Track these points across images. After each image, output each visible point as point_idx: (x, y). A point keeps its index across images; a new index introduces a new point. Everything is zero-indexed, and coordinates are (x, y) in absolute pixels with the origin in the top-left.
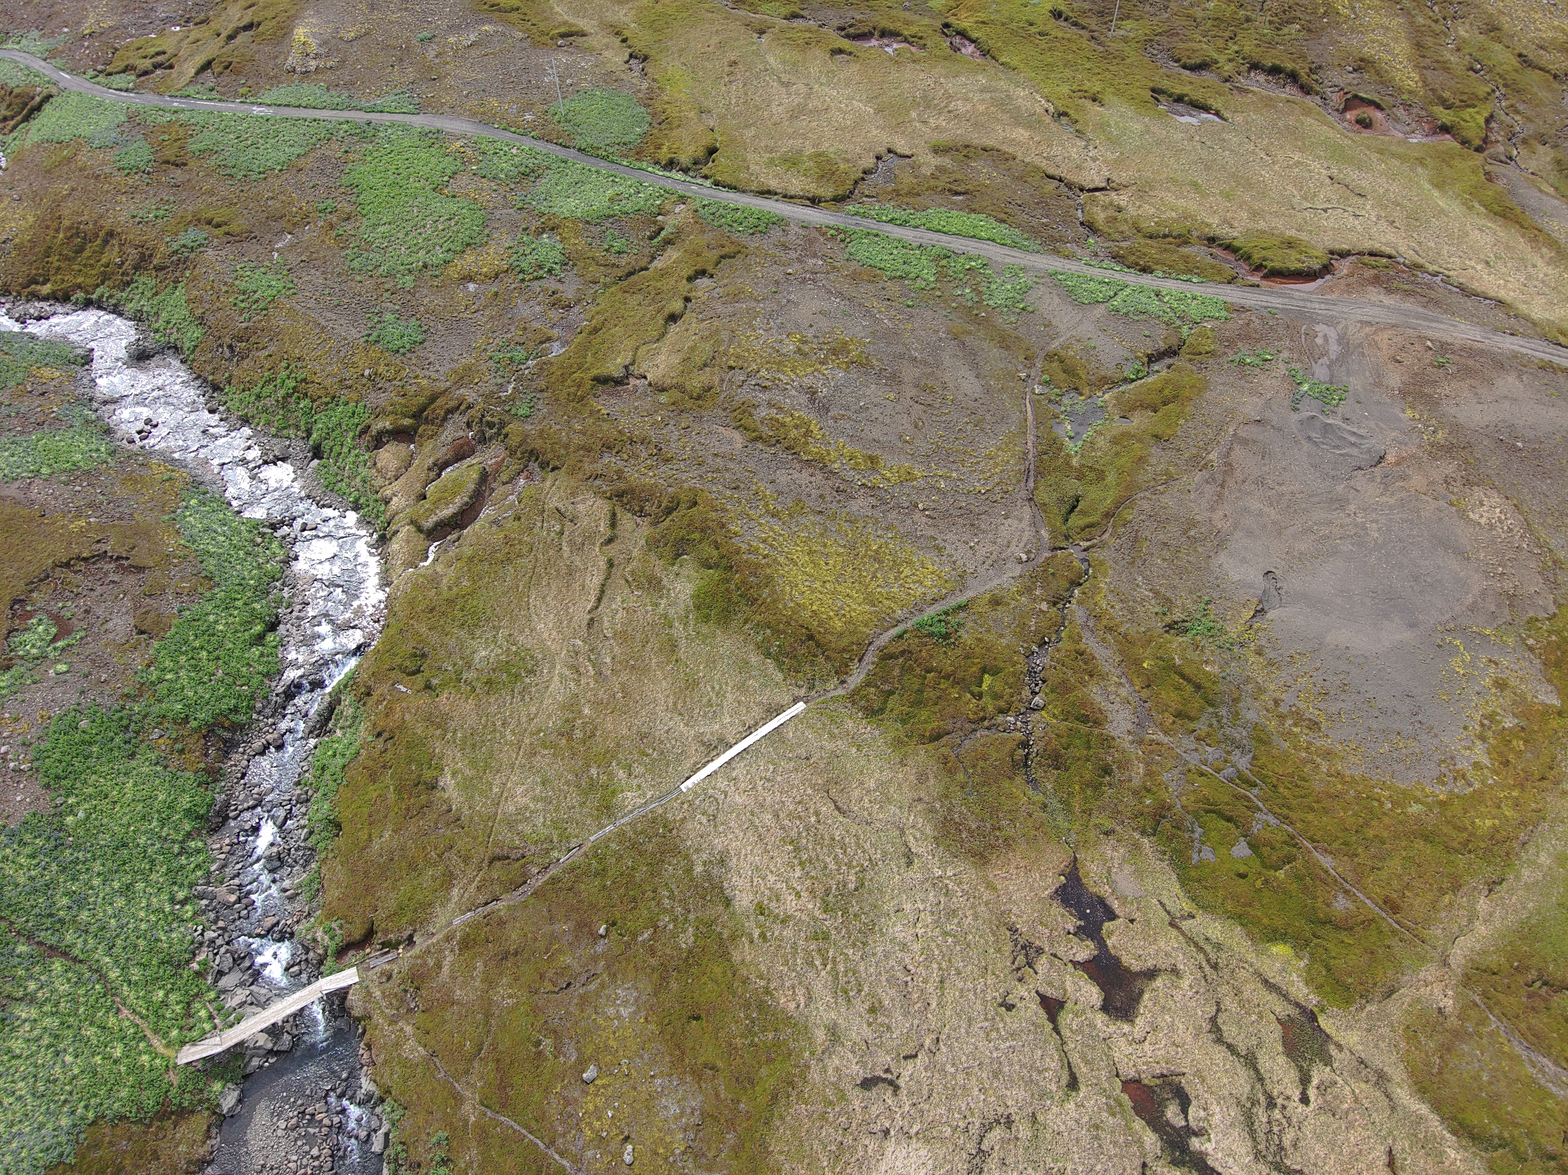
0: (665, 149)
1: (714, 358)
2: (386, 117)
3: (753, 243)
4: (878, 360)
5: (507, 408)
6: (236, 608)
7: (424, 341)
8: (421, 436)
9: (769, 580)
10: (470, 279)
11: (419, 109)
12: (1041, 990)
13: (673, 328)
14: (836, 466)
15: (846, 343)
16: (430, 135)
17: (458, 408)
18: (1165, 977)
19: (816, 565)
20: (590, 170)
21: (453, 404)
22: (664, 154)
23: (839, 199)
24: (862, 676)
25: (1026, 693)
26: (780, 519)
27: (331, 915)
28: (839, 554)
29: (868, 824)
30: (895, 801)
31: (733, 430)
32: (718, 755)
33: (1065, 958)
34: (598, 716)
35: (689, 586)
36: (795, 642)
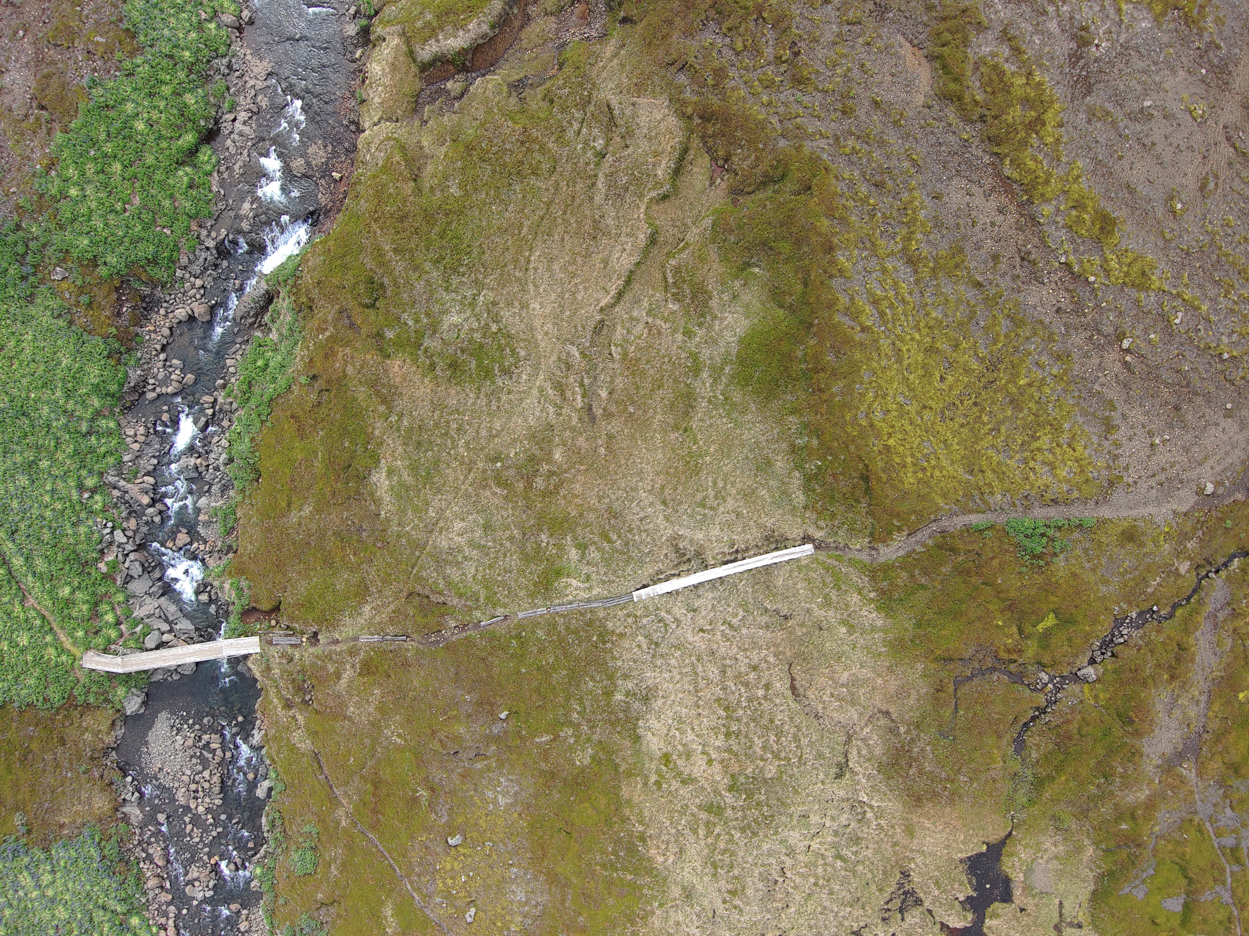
6: (163, 98)
9: (850, 372)
14: (1046, 210)
19: (927, 374)
24: (901, 553)
25: (1084, 659)
26: (916, 272)
27: (241, 571)
28: (967, 371)
29: (817, 716)
30: (859, 704)
31: (924, 61)
32: (688, 572)
33: (938, 919)
34: (569, 468)
35: (745, 323)
36: (842, 474)
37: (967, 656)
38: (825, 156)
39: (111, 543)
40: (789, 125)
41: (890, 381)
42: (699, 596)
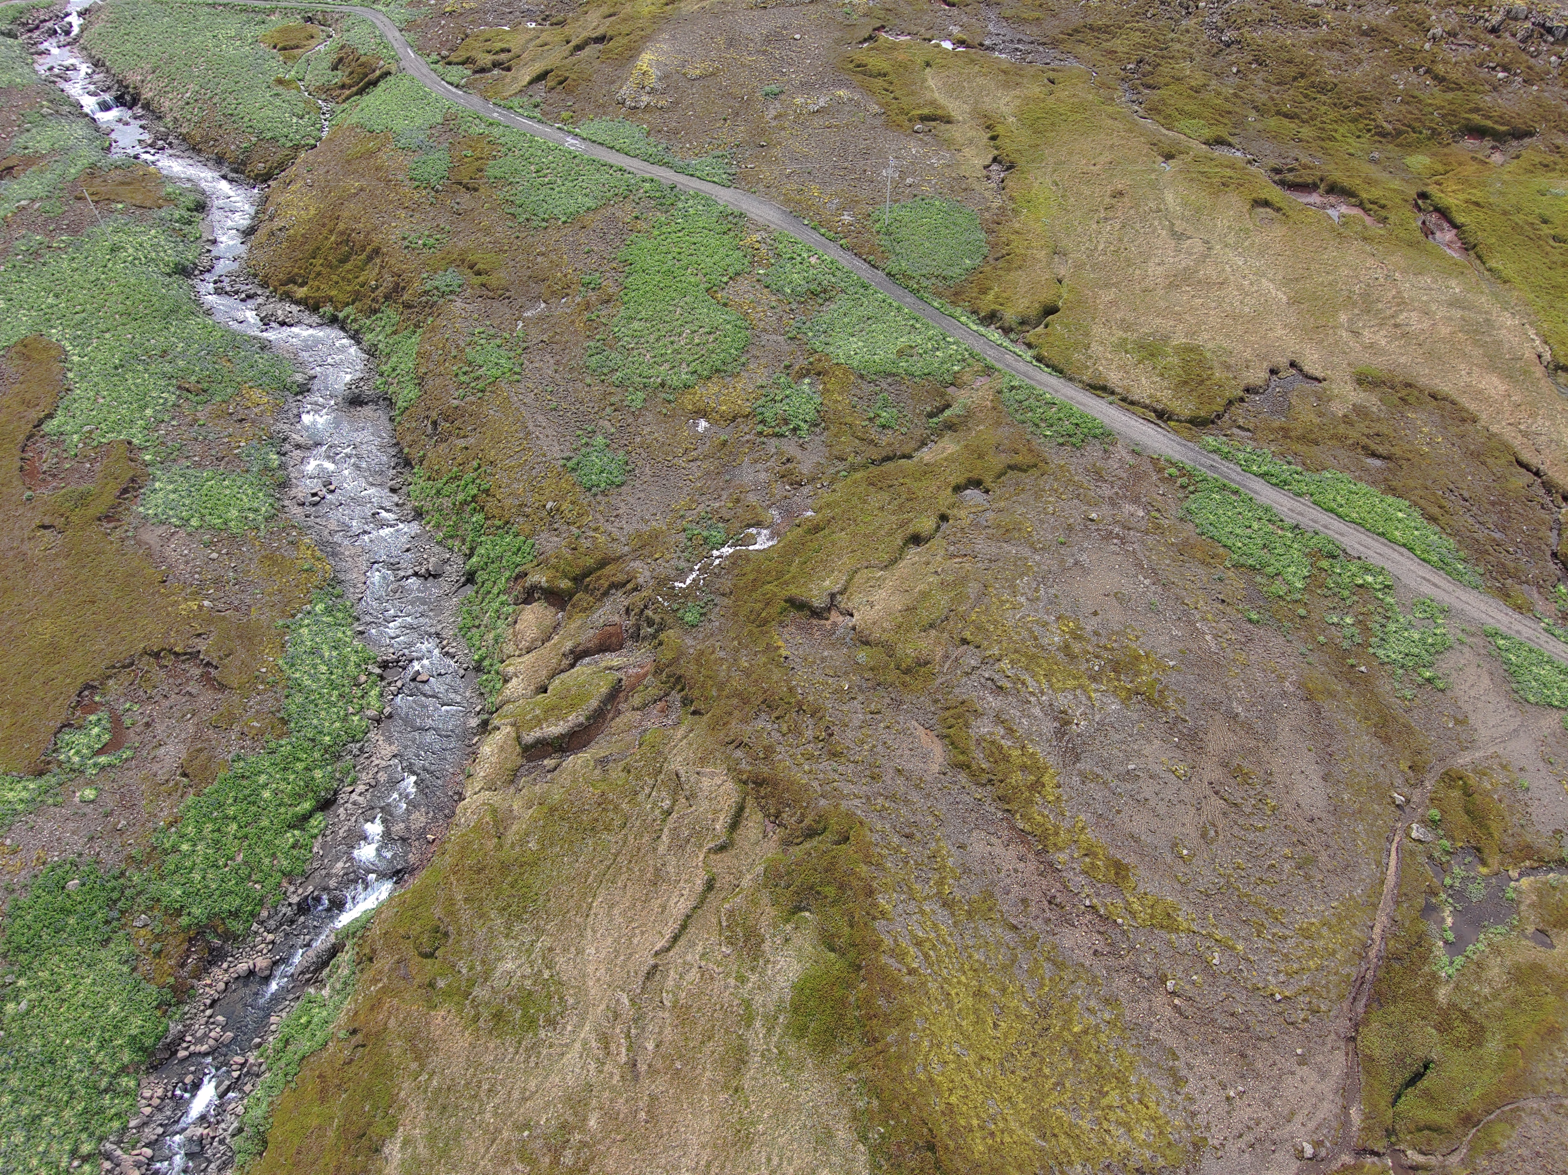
0: (991, 296)
1: (947, 618)
2: (695, 183)
3: (1057, 459)
4: (1177, 700)
5: (675, 606)
6: (295, 772)
7: (623, 484)
8: (573, 606)
9: (903, 1018)
10: (703, 413)
11: (733, 181)
13: (913, 554)
14: (1062, 857)
15: (1137, 658)
16: (730, 218)
17: (624, 585)
19: (979, 1021)
20: (890, 305)
21: (621, 577)
22: (987, 303)
23: (1198, 423)
26: (953, 914)
28: (1019, 1017)
31: (936, 739)
34: (604, 1138)
35: (796, 966)
36: (907, 1142)
38: (859, 812)
40: (828, 788)
41: (943, 1029)
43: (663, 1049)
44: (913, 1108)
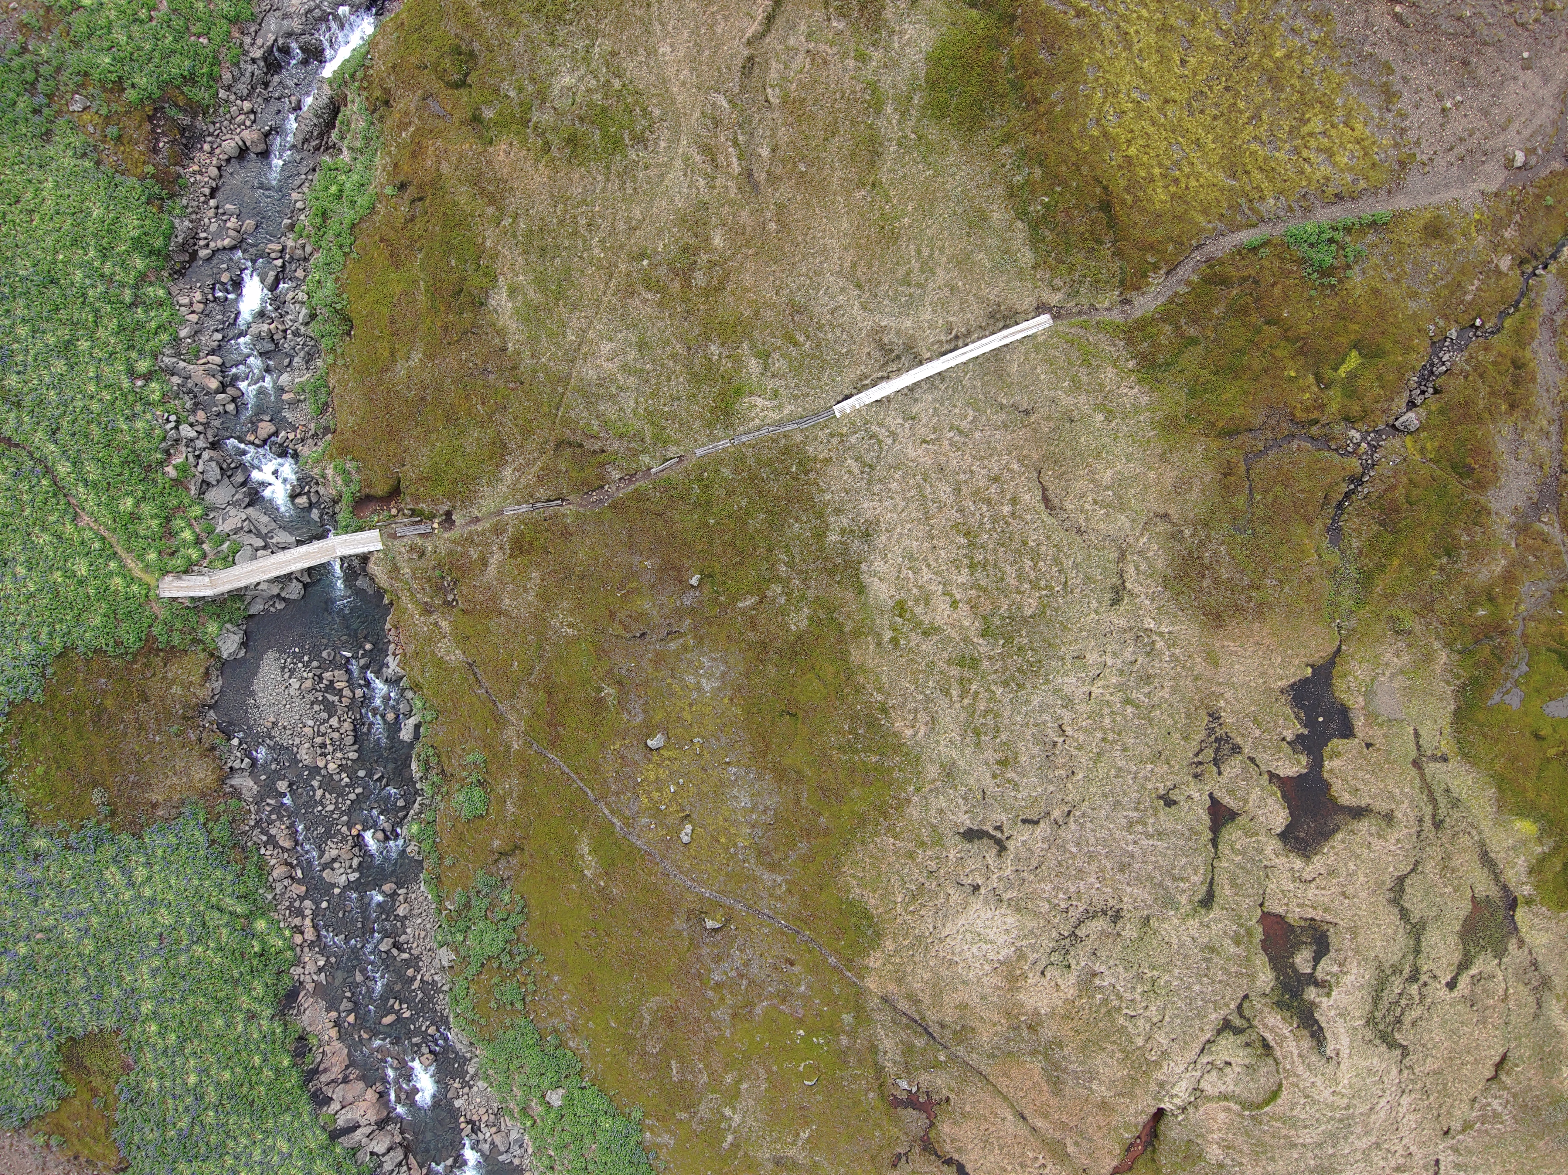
9: (1071, 68)
12: (1217, 794)
18: (1373, 821)
19: (1163, 60)
24: (1161, 300)
25: (1401, 402)
27: (344, 450)
28: (1212, 49)
29: (1080, 532)
30: (1130, 509)
32: (899, 372)
33: (1263, 767)
34: (734, 255)
35: (931, 33)
36: (1076, 207)
37: (1257, 422)
39: (177, 441)
41: (1120, 75)
42: (916, 401)
43: (780, 153)
44: (1085, 169)
